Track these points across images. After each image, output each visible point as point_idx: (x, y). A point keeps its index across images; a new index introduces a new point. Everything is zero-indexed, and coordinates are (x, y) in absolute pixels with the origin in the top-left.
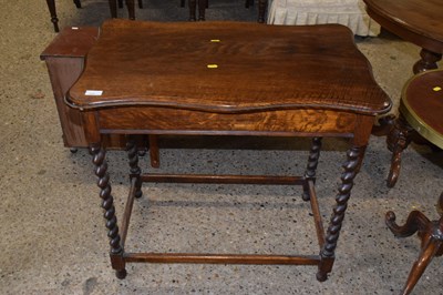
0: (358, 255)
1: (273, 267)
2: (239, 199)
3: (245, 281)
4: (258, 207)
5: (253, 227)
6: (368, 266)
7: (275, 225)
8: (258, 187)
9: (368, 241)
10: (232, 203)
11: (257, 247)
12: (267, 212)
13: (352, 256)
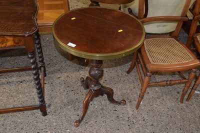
0: (65, 101)
1: (21, 113)
2: (10, 80)
3: (6, 121)
4: (19, 83)
5: (14, 93)
6: (69, 105)
7: (26, 91)
8: (21, 73)
9: (71, 93)
10: (6, 83)
11: (15, 103)
12: (24, 85)
13: (62, 101)
